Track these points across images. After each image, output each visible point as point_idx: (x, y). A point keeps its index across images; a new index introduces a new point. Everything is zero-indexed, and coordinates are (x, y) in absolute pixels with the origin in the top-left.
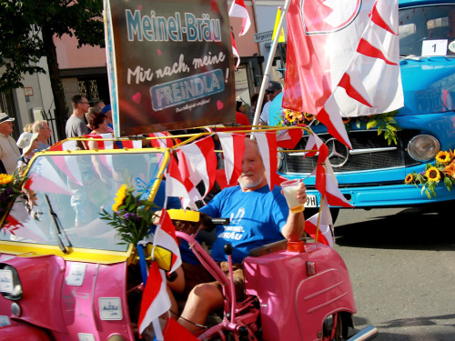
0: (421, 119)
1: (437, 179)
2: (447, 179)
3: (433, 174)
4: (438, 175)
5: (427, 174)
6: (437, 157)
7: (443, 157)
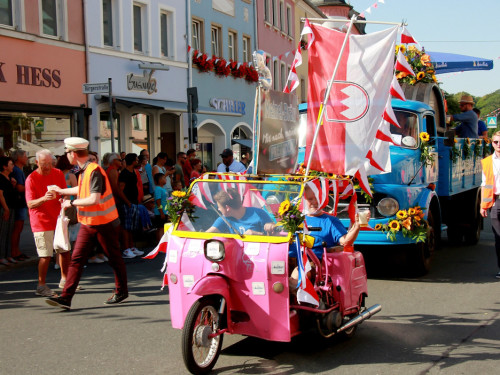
0: (389, 187)
1: (397, 229)
2: (404, 229)
3: (394, 225)
4: (398, 227)
5: (390, 225)
6: (398, 214)
7: (402, 214)
